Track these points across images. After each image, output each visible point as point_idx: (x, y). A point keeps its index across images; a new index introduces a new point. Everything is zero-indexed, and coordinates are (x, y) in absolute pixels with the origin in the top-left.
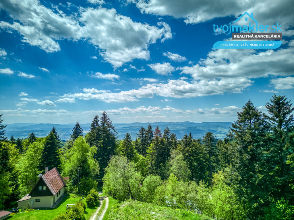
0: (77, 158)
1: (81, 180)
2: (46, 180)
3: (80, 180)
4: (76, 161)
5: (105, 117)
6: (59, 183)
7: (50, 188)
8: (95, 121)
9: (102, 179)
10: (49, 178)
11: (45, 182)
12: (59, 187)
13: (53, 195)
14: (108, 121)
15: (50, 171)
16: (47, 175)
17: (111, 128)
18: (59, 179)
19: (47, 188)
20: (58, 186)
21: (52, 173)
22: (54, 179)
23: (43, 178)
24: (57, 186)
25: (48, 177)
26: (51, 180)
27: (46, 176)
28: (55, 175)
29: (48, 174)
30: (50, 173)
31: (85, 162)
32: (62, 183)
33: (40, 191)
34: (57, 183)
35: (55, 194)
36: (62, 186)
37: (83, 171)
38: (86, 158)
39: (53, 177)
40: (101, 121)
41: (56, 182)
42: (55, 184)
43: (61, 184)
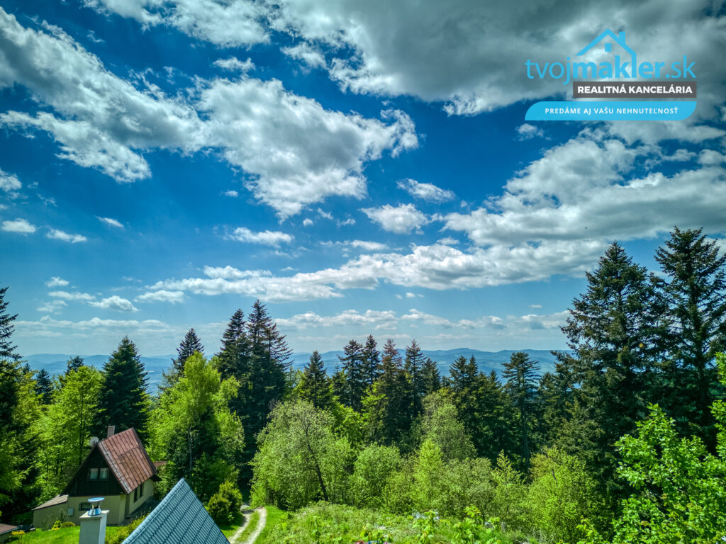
0: (189, 406)
1: (198, 462)
2: (108, 452)
3: (194, 464)
4: (185, 413)
5: (260, 315)
6: (139, 467)
7: (119, 475)
8: (234, 323)
9: (251, 463)
10: (117, 450)
11: (107, 457)
12: (141, 476)
13: (124, 492)
14: (268, 323)
15: (120, 434)
16: (112, 443)
17: (273, 341)
18: (141, 457)
19: (111, 474)
20: (139, 473)
21: (123, 439)
22: (129, 455)
23: (101, 447)
24: (134, 473)
25: (115, 447)
26: (122, 457)
27: (108, 443)
28: (132, 447)
29: (115, 439)
30: (118, 438)
31: (209, 417)
32: (148, 468)
33: (92, 482)
34: (135, 465)
35: (129, 490)
36: (148, 474)
37: (202, 439)
38: (210, 409)
39: (126, 450)
40: (250, 323)
41: (132, 461)
42: (131, 466)
43: (145, 470)
